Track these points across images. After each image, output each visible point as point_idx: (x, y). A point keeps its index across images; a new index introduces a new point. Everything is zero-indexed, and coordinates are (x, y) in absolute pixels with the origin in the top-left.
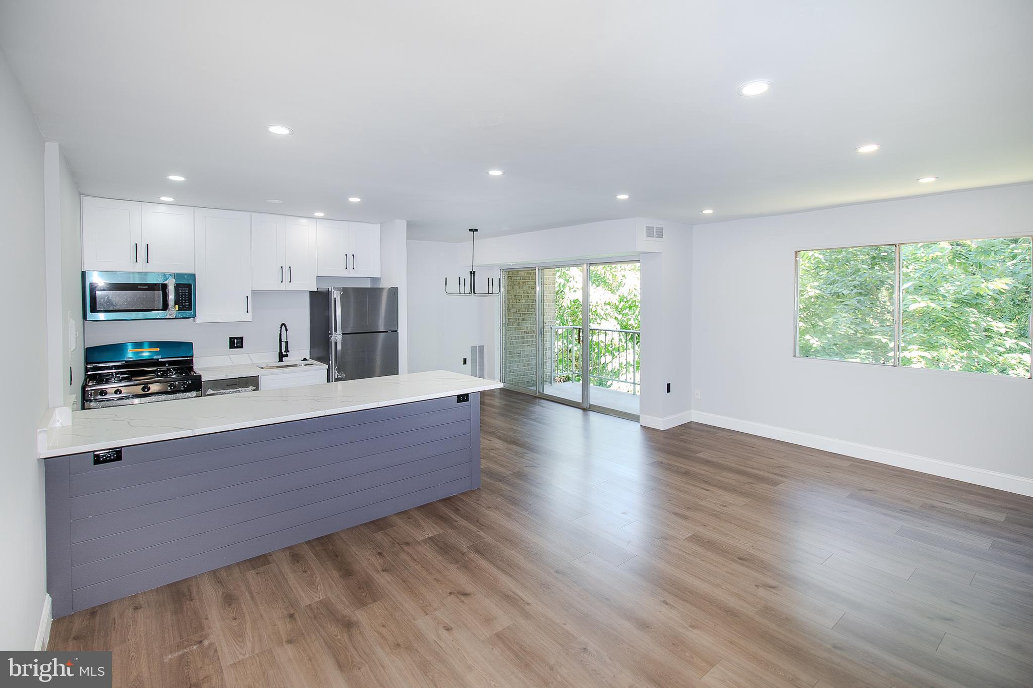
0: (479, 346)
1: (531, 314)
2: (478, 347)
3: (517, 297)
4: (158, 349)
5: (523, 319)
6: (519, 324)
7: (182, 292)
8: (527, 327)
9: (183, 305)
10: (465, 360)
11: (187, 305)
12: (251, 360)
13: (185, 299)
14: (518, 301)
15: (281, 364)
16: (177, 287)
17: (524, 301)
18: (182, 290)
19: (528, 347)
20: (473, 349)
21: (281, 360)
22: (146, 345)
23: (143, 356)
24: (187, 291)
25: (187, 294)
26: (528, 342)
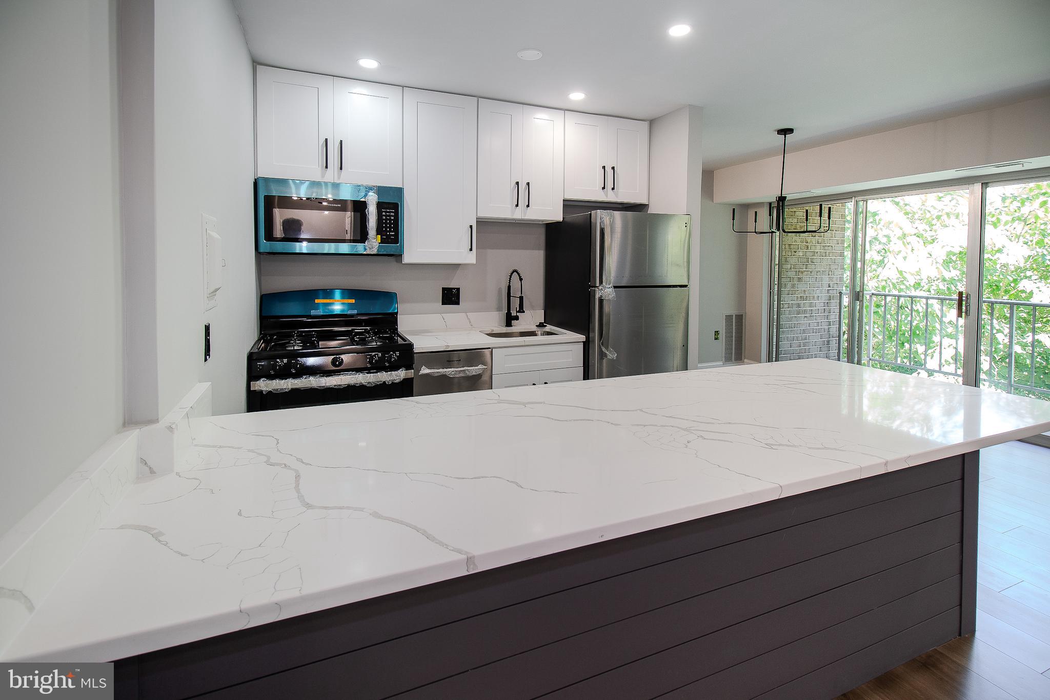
0: (736, 315)
1: (811, 272)
2: (734, 316)
3: (792, 246)
4: (353, 301)
5: (800, 279)
6: (793, 286)
7: (386, 216)
8: (805, 291)
9: (386, 235)
10: (717, 333)
11: (392, 235)
12: (470, 322)
13: (390, 226)
14: (793, 253)
15: (509, 330)
16: (380, 206)
17: (801, 254)
18: (386, 212)
19: (806, 319)
20: (729, 318)
21: (509, 324)
22: (338, 294)
23: (333, 310)
24: (392, 214)
25: (393, 218)
26: (805, 312)
